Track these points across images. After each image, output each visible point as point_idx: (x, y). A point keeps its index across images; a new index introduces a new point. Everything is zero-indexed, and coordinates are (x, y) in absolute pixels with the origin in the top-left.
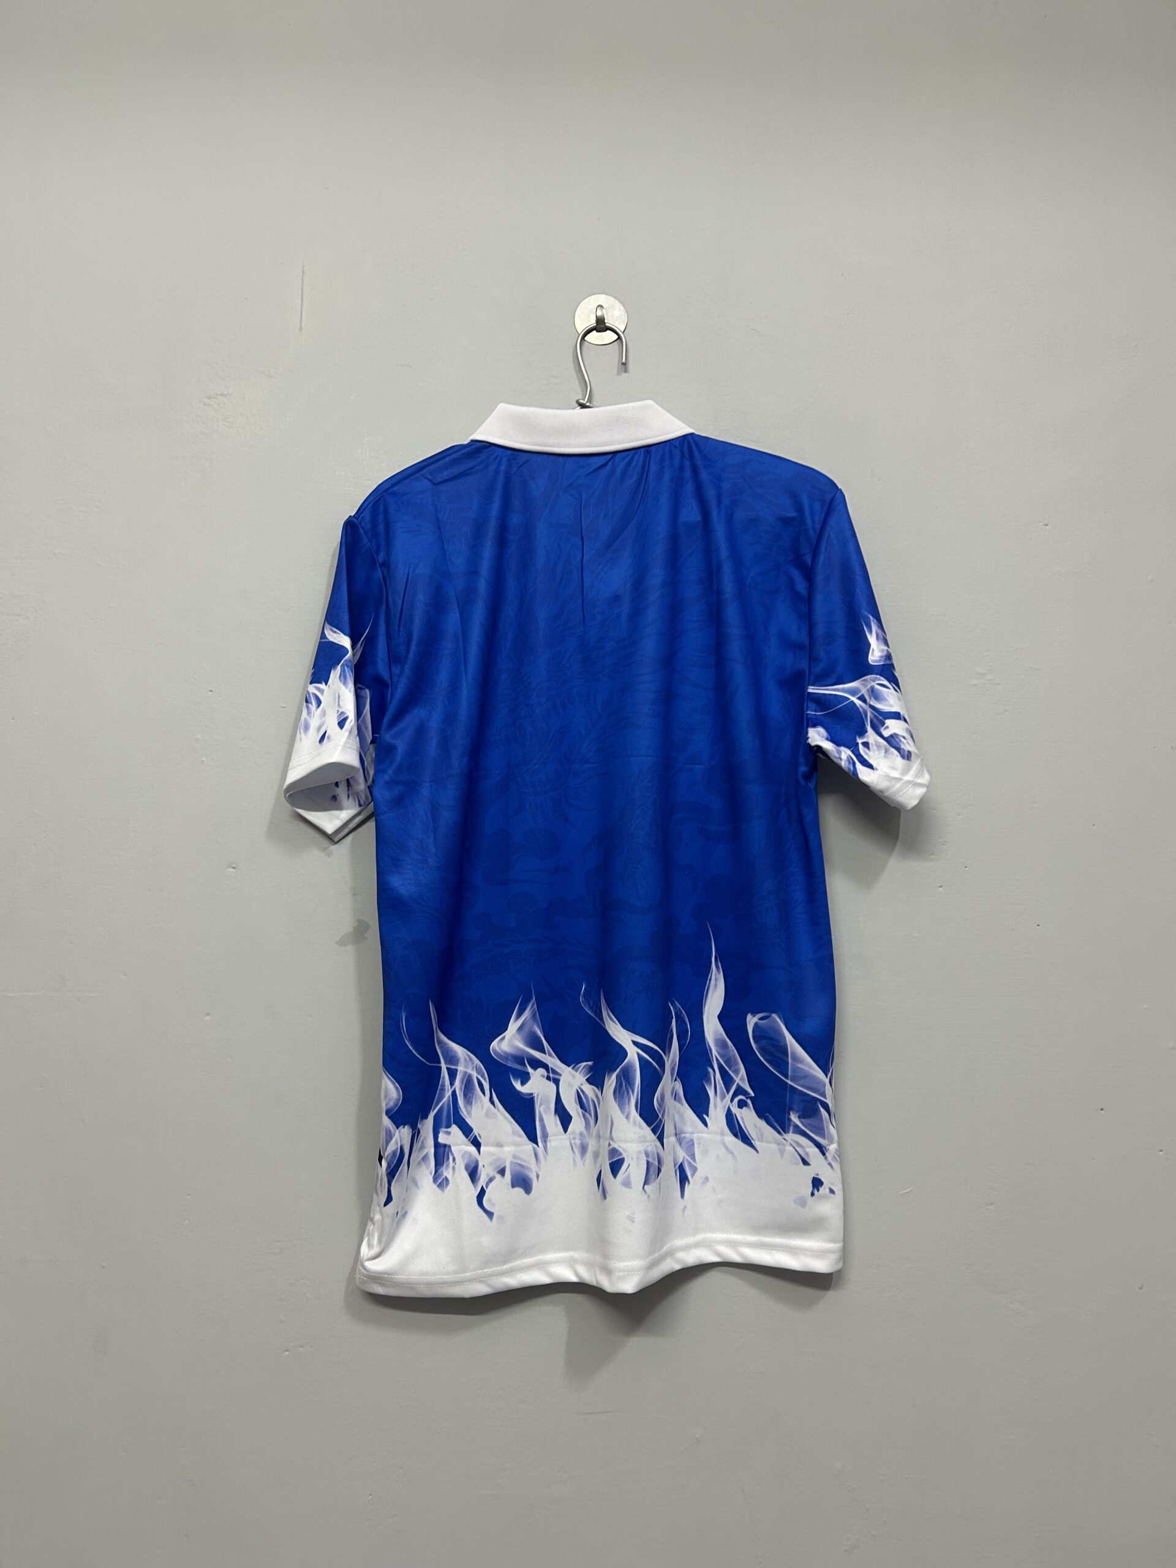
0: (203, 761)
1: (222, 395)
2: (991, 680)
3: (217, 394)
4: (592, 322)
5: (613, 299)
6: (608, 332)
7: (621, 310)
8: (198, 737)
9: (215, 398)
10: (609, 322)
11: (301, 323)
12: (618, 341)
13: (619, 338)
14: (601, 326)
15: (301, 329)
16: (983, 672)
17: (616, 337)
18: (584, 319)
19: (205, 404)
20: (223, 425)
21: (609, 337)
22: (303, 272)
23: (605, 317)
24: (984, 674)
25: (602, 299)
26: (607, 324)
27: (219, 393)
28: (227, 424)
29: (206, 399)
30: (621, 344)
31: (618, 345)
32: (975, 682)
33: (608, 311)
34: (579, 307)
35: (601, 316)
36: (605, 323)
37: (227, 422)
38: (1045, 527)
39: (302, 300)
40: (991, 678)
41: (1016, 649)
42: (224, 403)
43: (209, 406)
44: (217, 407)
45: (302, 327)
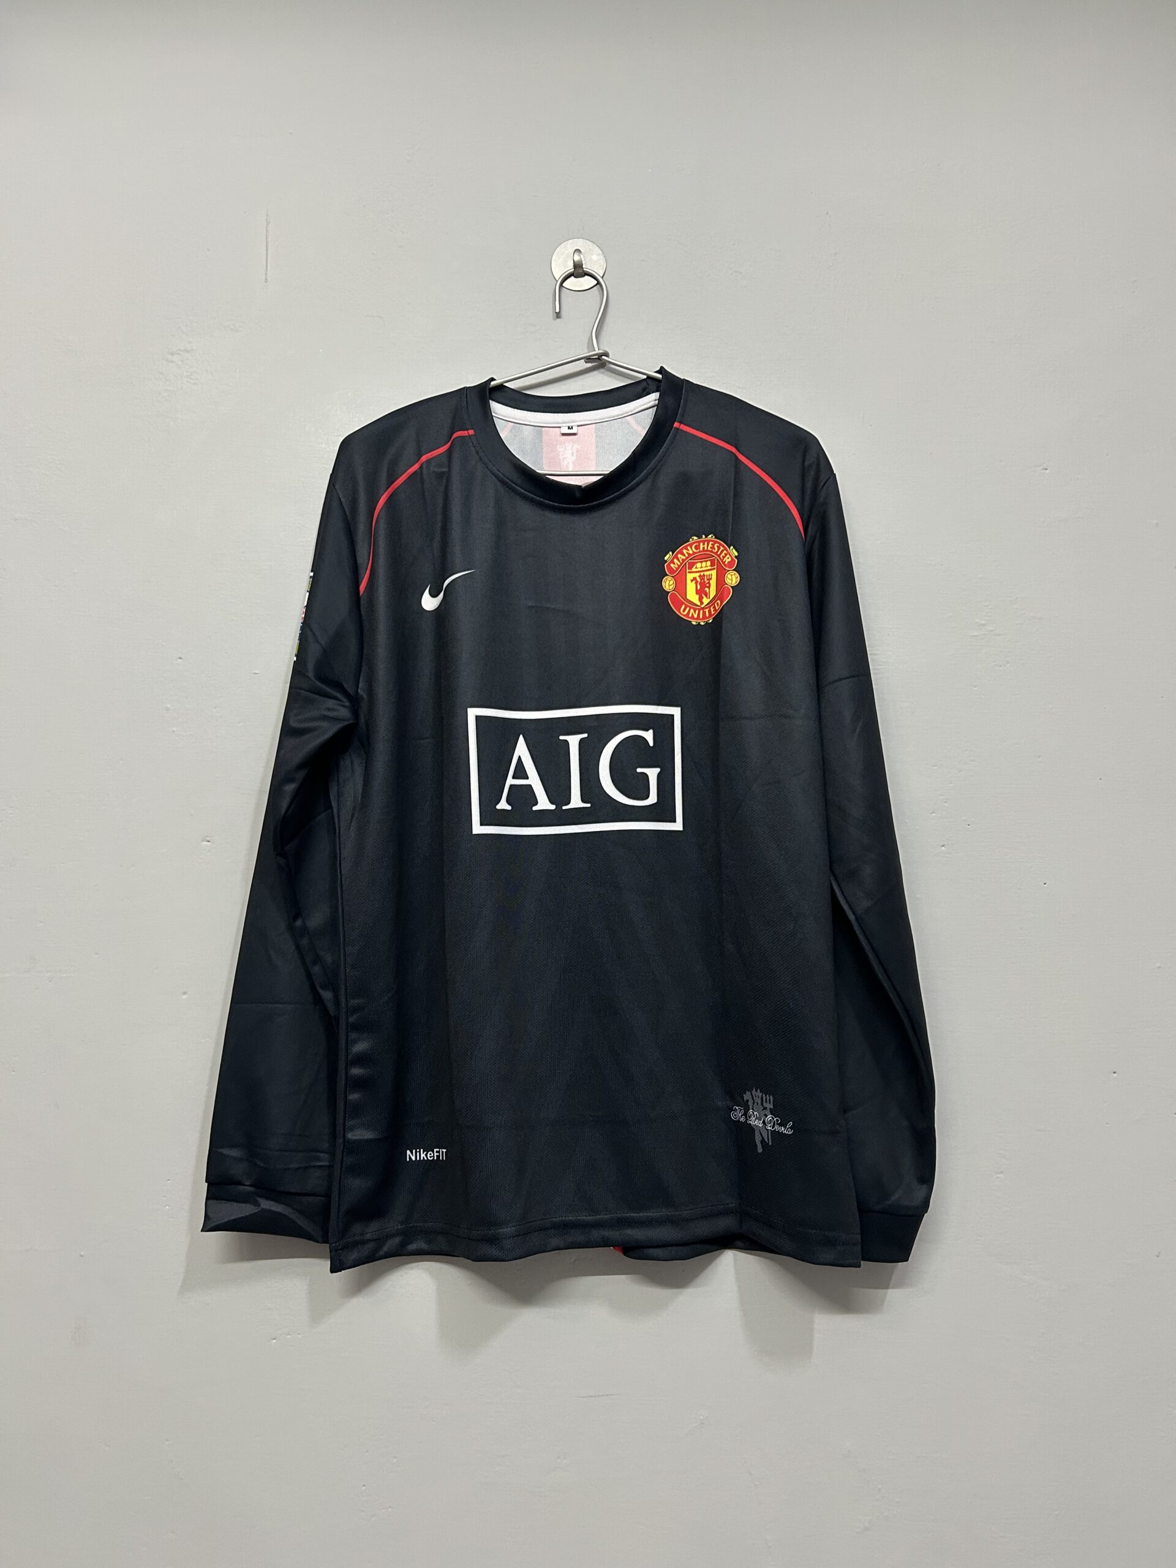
0: (174, 731)
1: (187, 351)
2: (991, 631)
3: (181, 350)
4: (570, 268)
5: (590, 243)
6: (587, 277)
7: (598, 255)
8: (168, 706)
9: (179, 354)
10: (587, 267)
11: (266, 274)
12: (598, 286)
13: (598, 283)
14: (578, 271)
15: (266, 281)
16: (983, 622)
17: (596, 282)
18: (561, 265)
19: (167, 360)
20: (187, 382)
21: (587, 282)
22: (267, 221)
23: (583, 262)
24: (984, 625)
25: (579, 244)
26: (585, 269)
27: (183, 349)
28: (192, 381)
29: (170, 357)
30: (601, 292)
31: (599, 291)
32: (975, 634)
33: (585, 256)
34: (556, 252)
35: (578, 261)
36: (583, 268)
37: (191, 379)
38: (1042, 471)
39: (267, 250)
40: (990, 629)
41: (1017, 598)
42: (188, 359)
43: (172, 362)
44: (180, 363)
45: (268, 278)
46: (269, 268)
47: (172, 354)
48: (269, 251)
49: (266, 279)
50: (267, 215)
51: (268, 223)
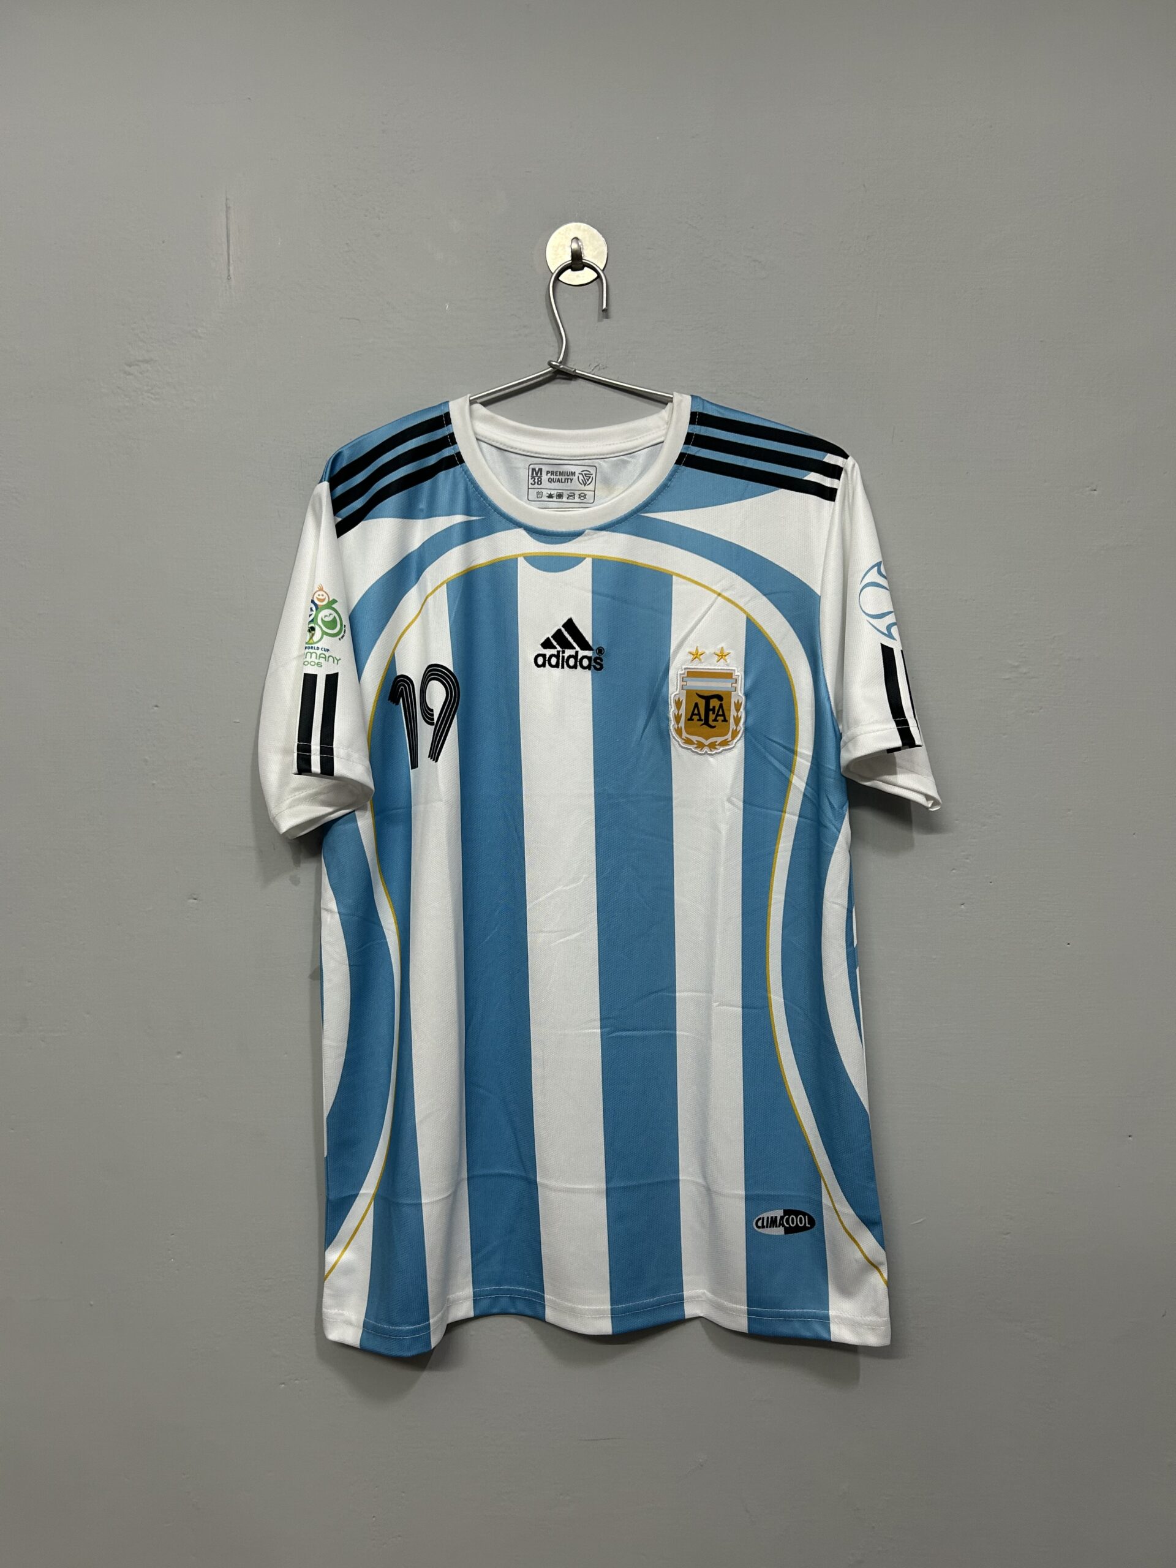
0: (153, 784)
1: (146, 361)
4: (567, 258)
5: (591, 228)
6: (586, 268)
7: (600, 242)
8: (147, 758)
9: (137, 365)
10: (587, 258)
11: (228, 271)
12: (598, 281)
13: (599, 276)
14: (577, 262)
16: (1016, 664)
17: (596, 275)
18: (557, 254)
19: (125, 372)
20: (148, 397)
21: (587, 275)
23: (583, 252)
24: (1017, 667)
25: (578, 228)
26: (583, 261)
27: (141, 359)
28: (152, 396)
29: (127, 368)
31: (599, 285)
32: (1007, 677)
33: (584, 243)
34: (551, 239)
35: (577, 251)
36: (582, 259)
37: (152, 393)
38: (1092, 492)
39: (228, 241)
40: (1025, 671)
41: (1055, 637)
42: (148, 371)
43: (132, 374)
44: (140, 375)
45: (232, 276)
46: (231, 262)
47: (130, 366)
48: (231, 241)
49: (229, 276)
50: (227, 199)
51: (228, 208)
